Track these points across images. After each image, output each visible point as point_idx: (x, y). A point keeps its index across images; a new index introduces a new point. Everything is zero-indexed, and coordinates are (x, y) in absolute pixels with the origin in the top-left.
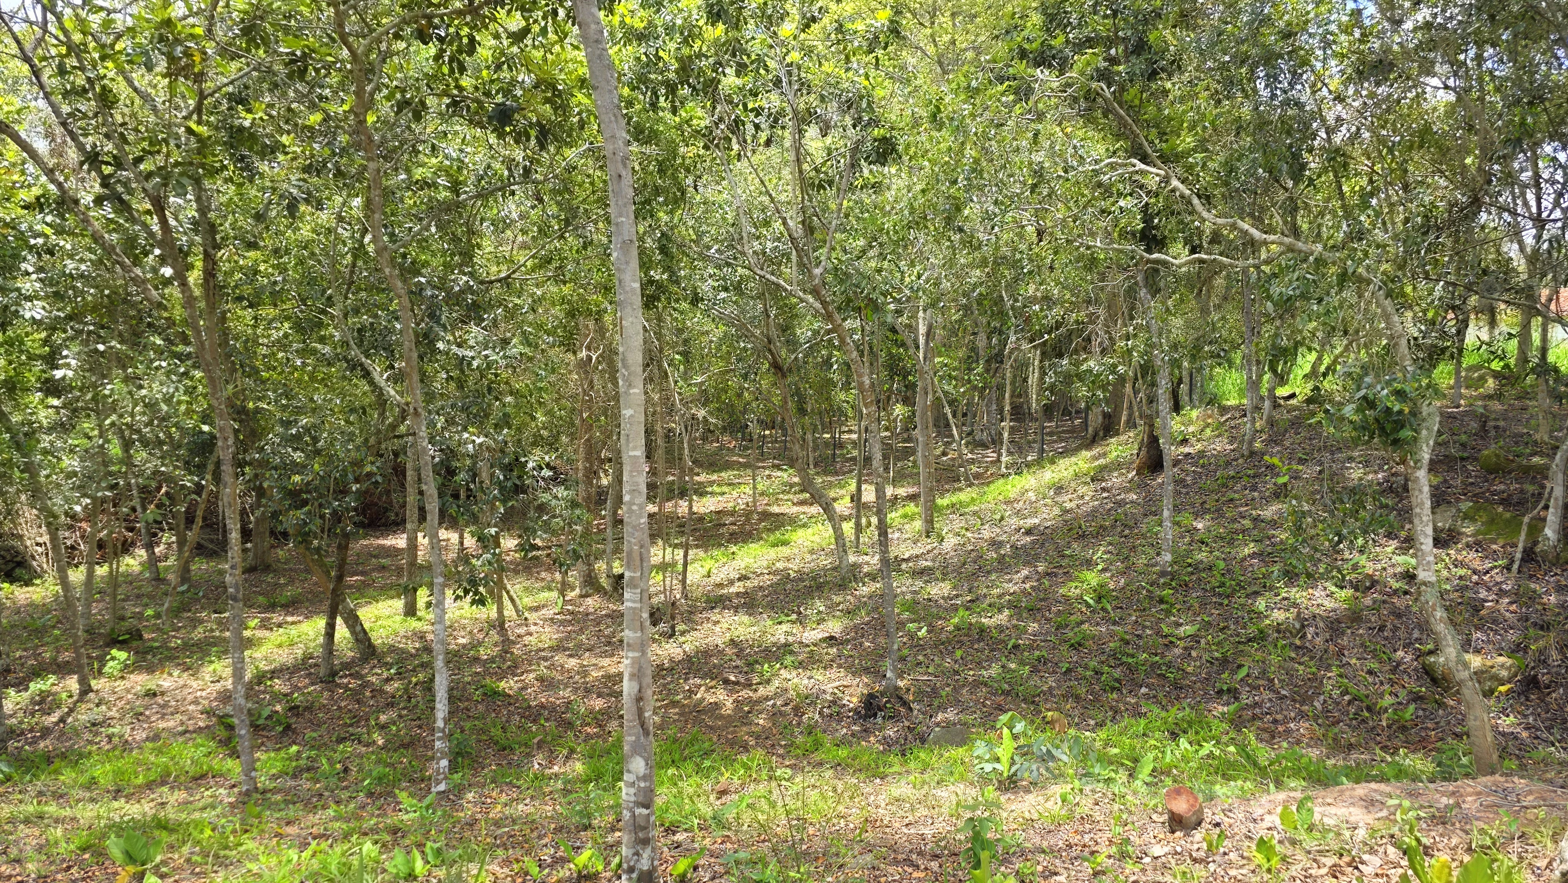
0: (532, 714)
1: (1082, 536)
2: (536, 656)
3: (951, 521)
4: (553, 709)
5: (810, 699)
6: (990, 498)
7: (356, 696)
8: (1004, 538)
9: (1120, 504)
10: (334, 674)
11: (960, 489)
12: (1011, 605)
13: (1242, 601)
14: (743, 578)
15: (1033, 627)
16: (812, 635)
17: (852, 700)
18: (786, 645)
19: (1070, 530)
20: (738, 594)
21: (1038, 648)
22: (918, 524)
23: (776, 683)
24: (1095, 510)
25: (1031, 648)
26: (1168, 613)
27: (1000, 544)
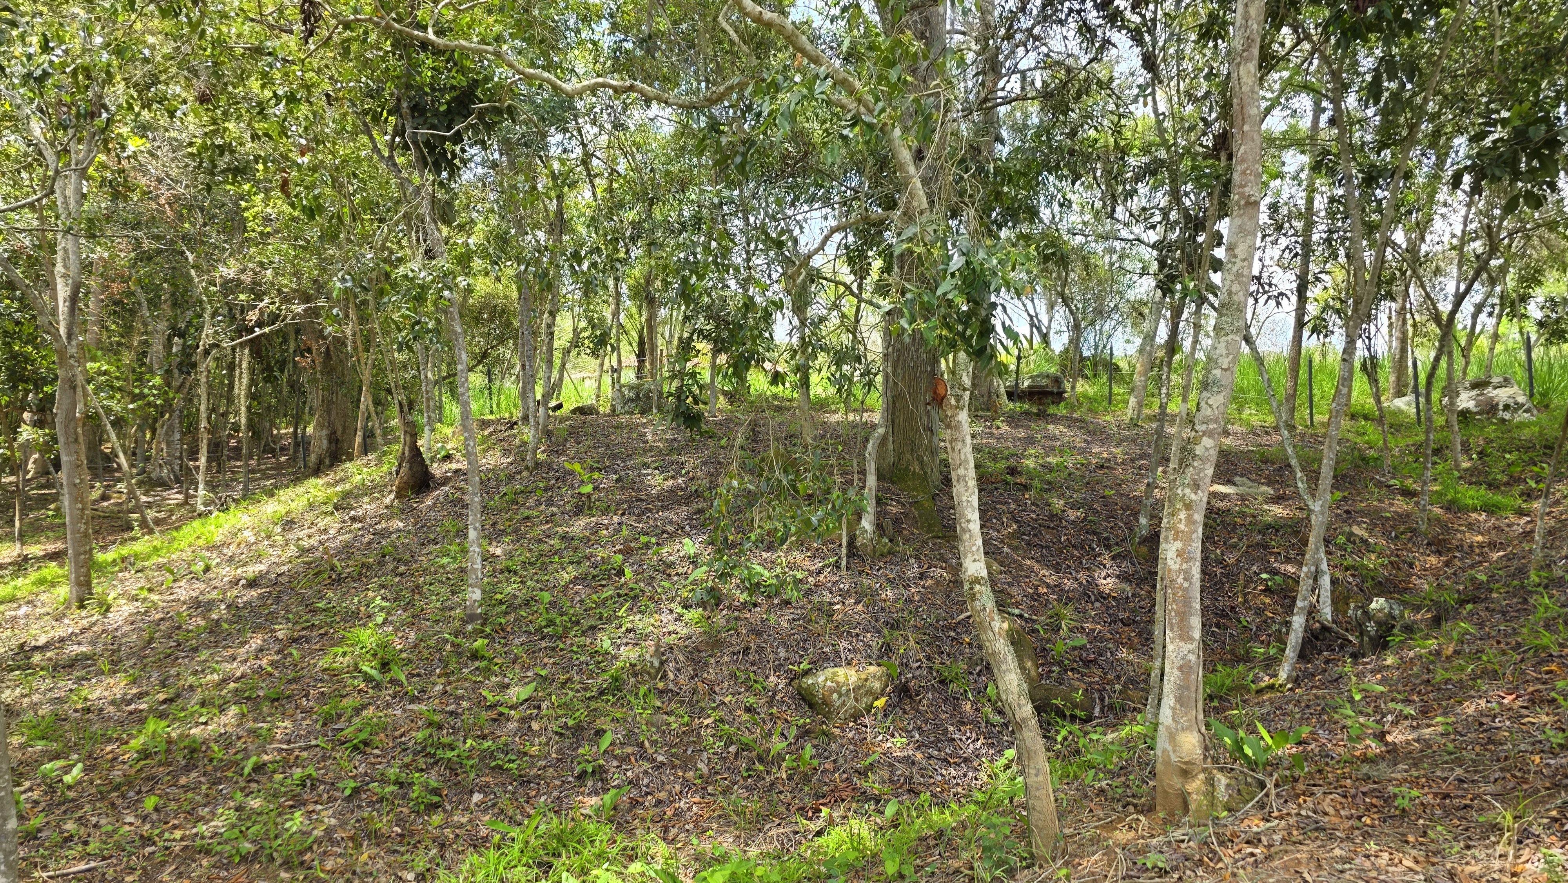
1: (338, 581)
3: (122, 581)
6: (183, 544)
8: (214, 595)
9: (384, 534)
11: (134, 539)
12: (239, 697)
13: (580, 641)
15: (285, 726)
19: (317, 574)
21: (297, 762)
22: (64, 591)
24: (347, 545)
25: (286, 765)
26: (487, 672)
27: (210, 605)
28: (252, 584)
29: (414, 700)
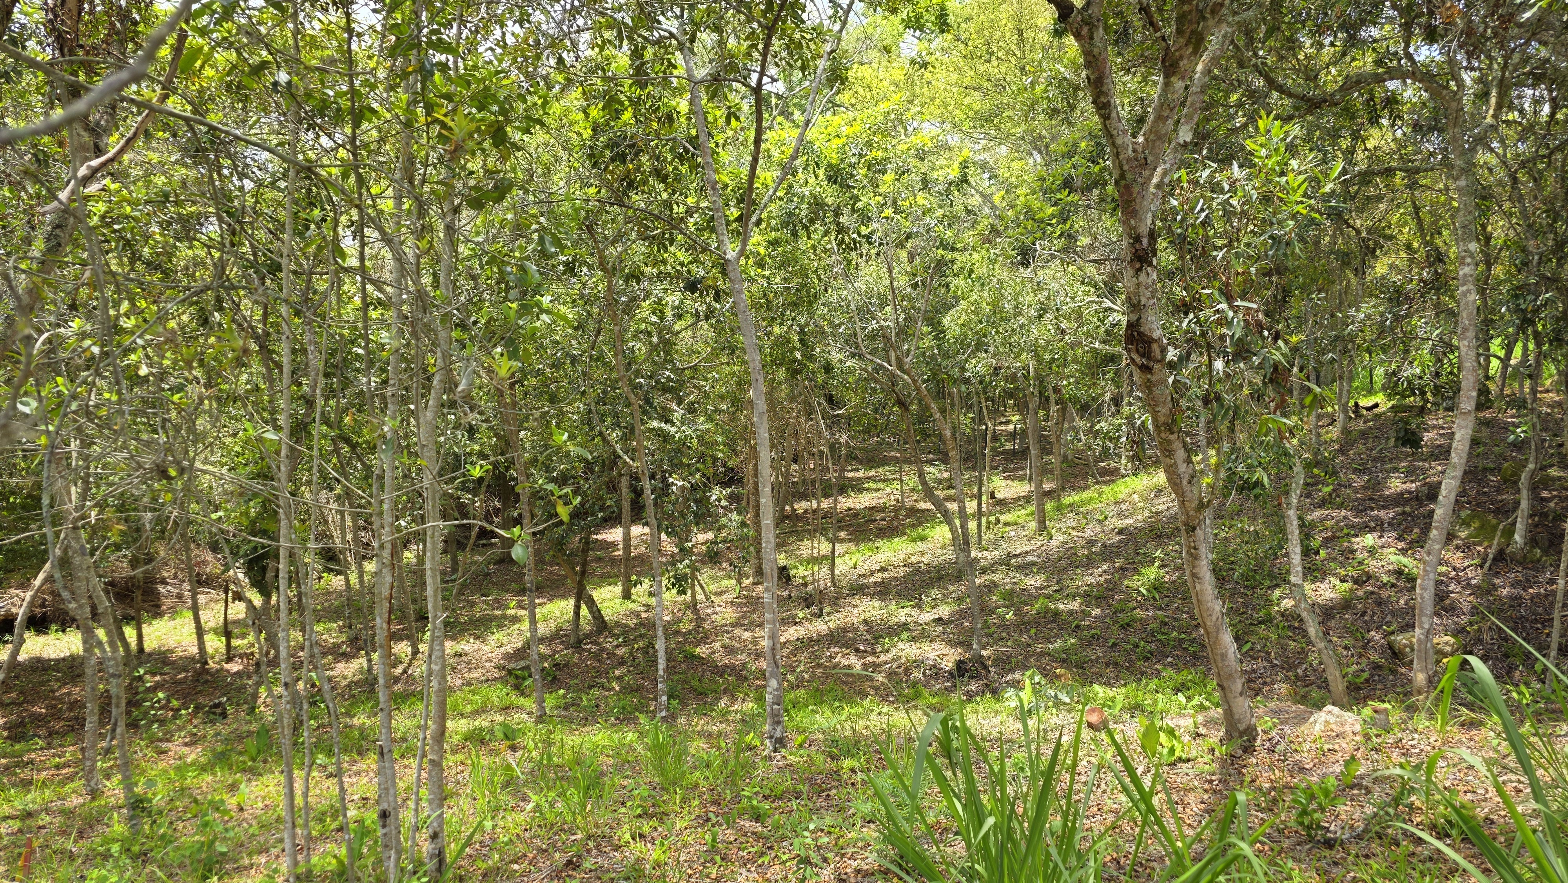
0: (720, 671)
2: (719, 630)
3: (1066, 520)
4: (733, 668)
5: (918, 664)
6: (1105, 497)
7: (597, 657)
8: (1100, 536)
10: (580, 642)
11: (1087, 488)
12: (1085, 594)
14: (883, 569)
15: (1096, 612)
16: (926, 616)
17: (948, 665)
18: (905, 624)
19: (1152, 531)
20: (875, 583)
21: (1096, 627)
23: (893, 651)
25: (1090, 628)
27: (1095, 542)
28: (1120, 532)
29: (1161, 609)
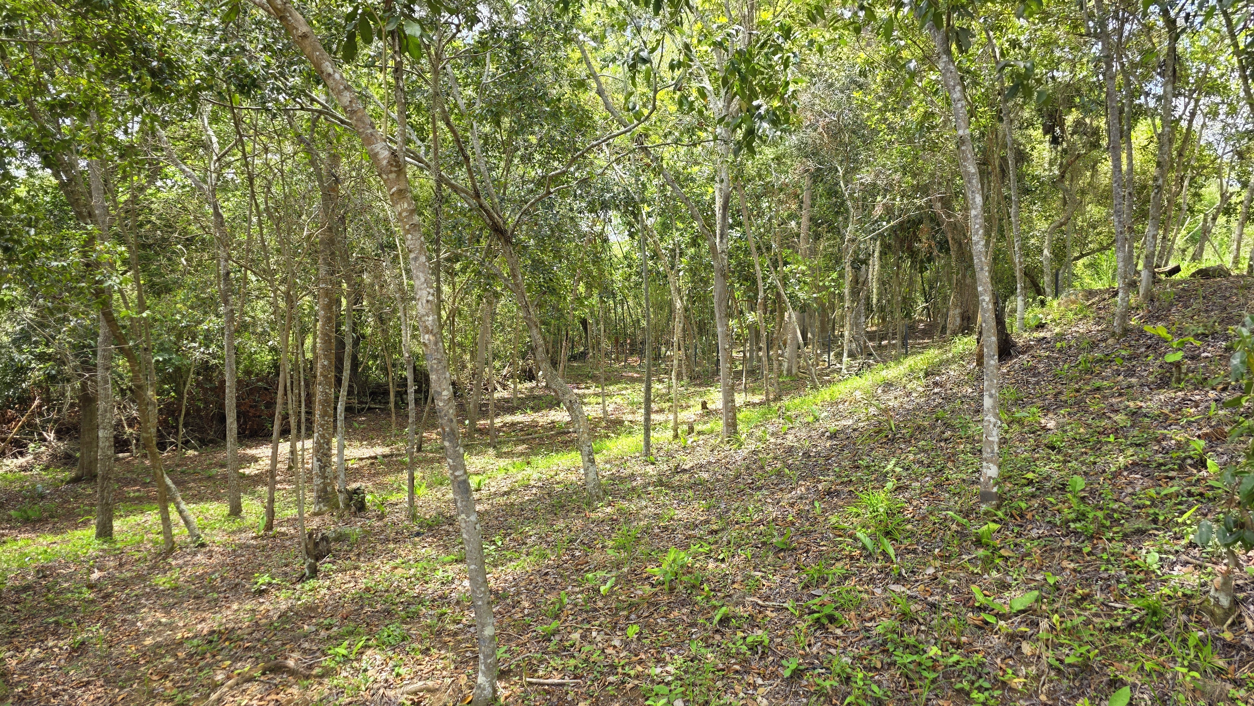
9: (950, 399)
13: (1117, 546)
24: (919, 408)
28: (833, 436)
29: (899, 579)
